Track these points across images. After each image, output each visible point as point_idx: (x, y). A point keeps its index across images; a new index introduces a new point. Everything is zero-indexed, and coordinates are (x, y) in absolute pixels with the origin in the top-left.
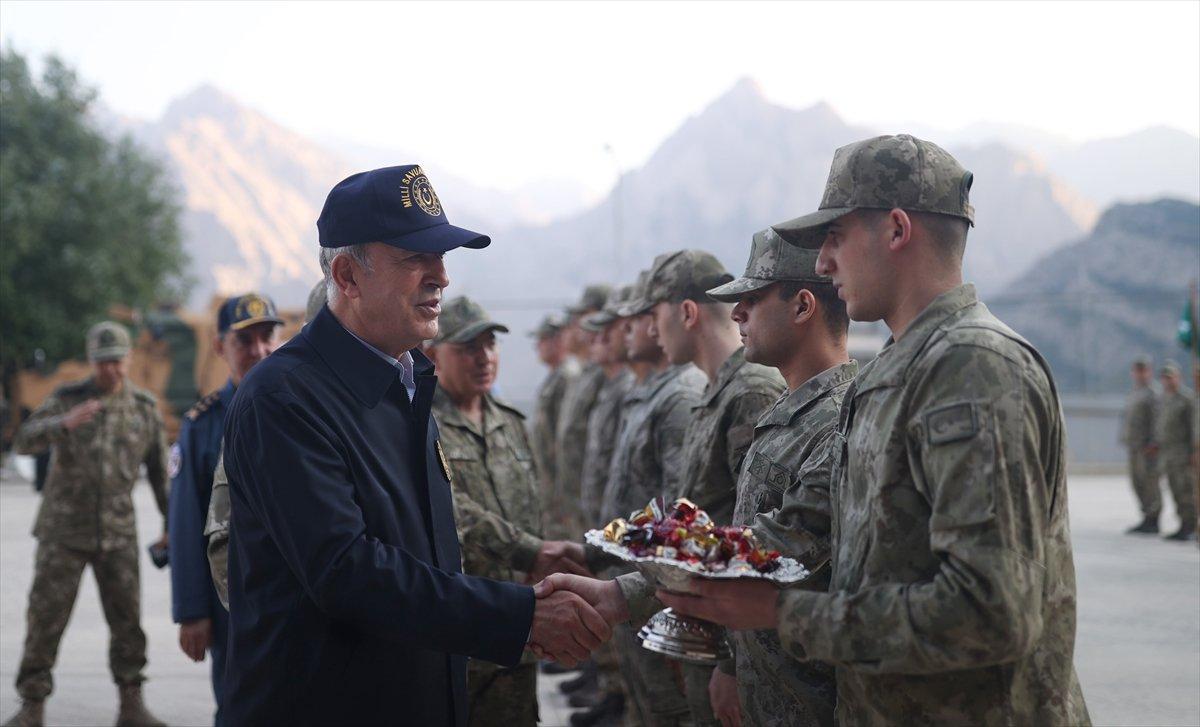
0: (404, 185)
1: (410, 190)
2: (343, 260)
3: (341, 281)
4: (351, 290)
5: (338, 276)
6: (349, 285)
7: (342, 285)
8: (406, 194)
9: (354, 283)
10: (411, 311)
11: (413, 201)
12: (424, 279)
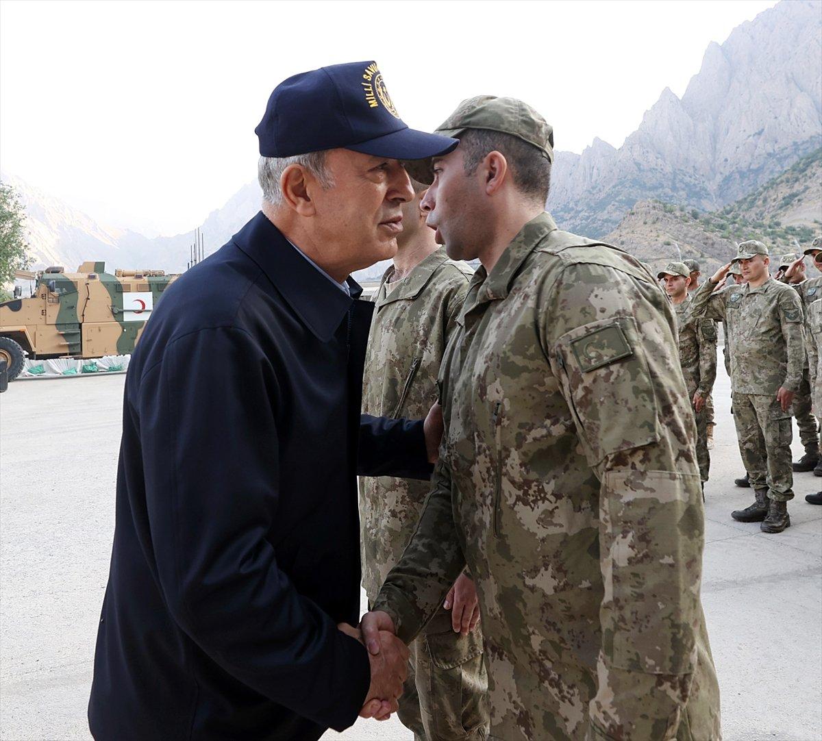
0: (366, 81)
1: (374, 88)
2: (294, 172)
3: (292, 197)
4: (305, 207)
5: (289, 191)
6: (302, 201)
7: (292, 202)
8: (370, 92)
9: (307, 199)
10: (374, 230)
11: (378, 100)
12: (388, 193)
